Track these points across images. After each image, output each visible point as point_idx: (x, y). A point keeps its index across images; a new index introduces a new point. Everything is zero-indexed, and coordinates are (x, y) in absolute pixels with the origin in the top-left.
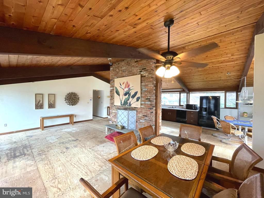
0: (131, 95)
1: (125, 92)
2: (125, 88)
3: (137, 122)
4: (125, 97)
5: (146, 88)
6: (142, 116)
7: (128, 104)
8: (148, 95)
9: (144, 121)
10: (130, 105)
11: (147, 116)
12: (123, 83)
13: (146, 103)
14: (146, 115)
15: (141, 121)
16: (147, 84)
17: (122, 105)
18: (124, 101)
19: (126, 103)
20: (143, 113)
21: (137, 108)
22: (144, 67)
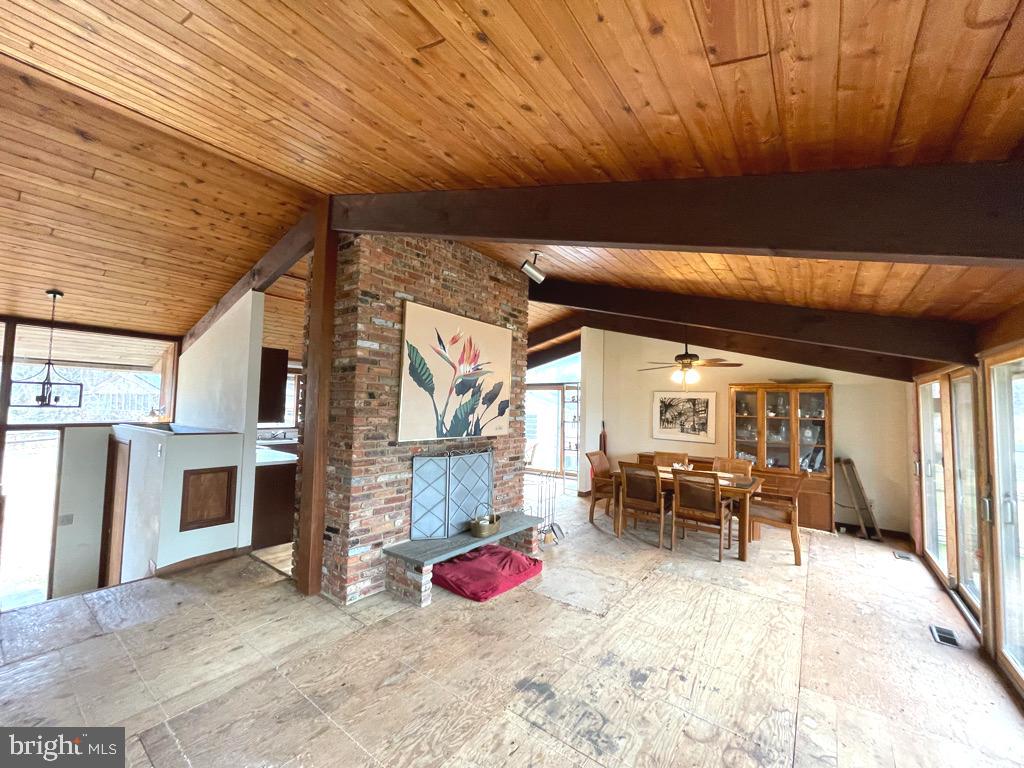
0: (483, 395)
1: (460, 380)
2: (461, 361)
3: (495, 486)
4: (457, 402)
5: (517, 375)
6: (508, 461)
7: (472, 428)
10: (478, 430)
11: (518, 458)
12: (454, 340)
15: (505, 478)
16: (519, 362)
17: (446, 436)
18: (455, 416)
19: (460, 423)
20: (510, 452)
21: (495, 437)
22: (514, 310)
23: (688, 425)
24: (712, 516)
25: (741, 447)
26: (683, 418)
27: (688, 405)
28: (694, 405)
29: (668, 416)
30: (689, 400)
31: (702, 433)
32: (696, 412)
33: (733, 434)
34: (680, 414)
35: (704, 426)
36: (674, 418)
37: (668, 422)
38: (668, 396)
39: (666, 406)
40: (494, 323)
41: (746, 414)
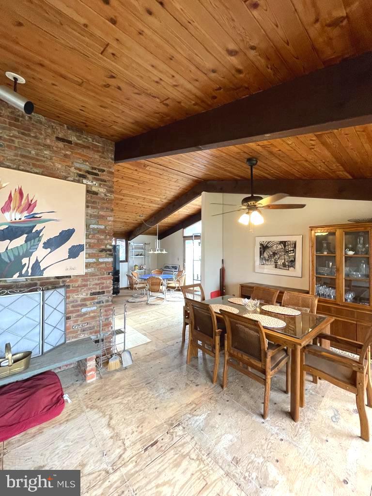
0: (43, 240)
2: (5, 209)
3: (68, 318)
4: (3, 247)
5: (99, 223)
6: (89, 296)
7: (27, 270)
8: (106, 242)
9: (95, 308)
10: (36, 271)
11: (103, 292)
13: (101, 260)
14: (101, 291)
15: (84, 310)
16: (101, 213)
20: (89, 289)
21: (70, 277)
22: (93, 168)
23: (280, 262)
24: (259, 365)
25: (320, 281)
26: (276, 257)
27: (280, 247)
28: (285, 246)
29: (266, 255)
30: (281, 242)
31: (291, 269)
32: (287, 252)
33: (313, 270)
34: (274, 254)
35: (292, 263)
36: (270, 257)
37: (265, 260)
38: (265, 240)
39: (264, 248)
40: (65, 178)
41: (325, 253)
